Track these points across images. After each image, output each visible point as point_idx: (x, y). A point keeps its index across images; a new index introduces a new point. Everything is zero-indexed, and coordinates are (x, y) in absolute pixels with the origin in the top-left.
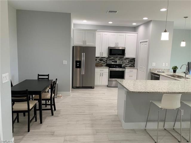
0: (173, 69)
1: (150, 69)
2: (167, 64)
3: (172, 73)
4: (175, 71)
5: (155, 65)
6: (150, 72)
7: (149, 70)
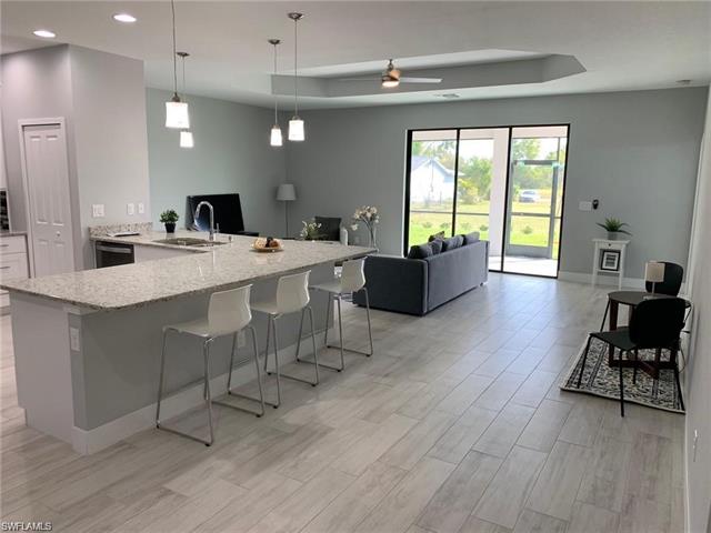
0: (162, 221)
1: (89, 229)
2: (141, 205)
3: (164, 236)
4: (170, 229)
5: (102, 211)
6: (91, 240)
7: (83, 235)
